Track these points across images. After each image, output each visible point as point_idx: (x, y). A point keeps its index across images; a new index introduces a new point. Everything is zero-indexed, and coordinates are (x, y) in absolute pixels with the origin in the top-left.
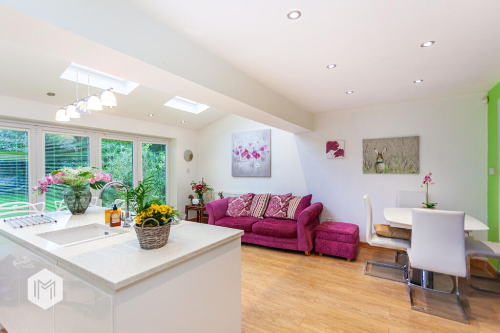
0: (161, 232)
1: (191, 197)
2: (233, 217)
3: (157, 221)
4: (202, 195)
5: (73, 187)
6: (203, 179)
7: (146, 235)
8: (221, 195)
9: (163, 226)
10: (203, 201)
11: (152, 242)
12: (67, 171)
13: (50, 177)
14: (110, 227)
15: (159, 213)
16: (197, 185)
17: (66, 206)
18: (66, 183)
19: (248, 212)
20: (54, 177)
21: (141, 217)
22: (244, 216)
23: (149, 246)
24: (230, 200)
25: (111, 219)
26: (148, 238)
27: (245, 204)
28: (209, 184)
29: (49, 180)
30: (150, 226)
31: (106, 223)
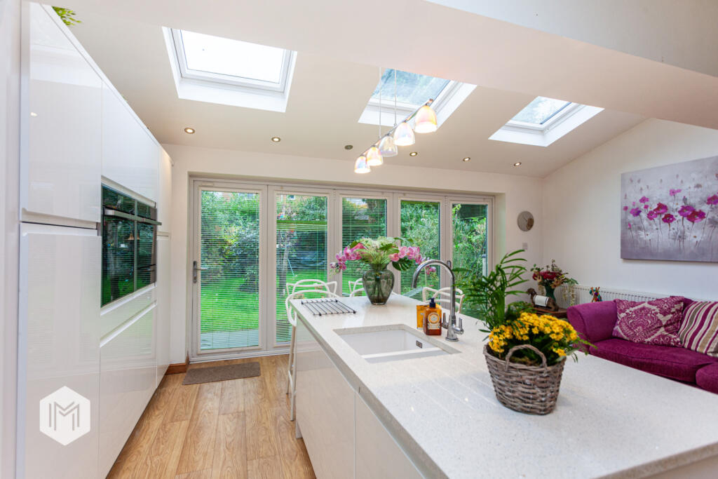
0: (550, 379)
1: (532, 293)
2: (631, 341)
3: (541, 354)
4: (554, 290)
5: (373, 265)
6: (554, 261)
7: (514, 379)
8: (597, 294)
9: (555, 367)
10: (555, 300)
11: (529, 398)
12: (367, 242)
13: (349, 251)
14: (425, 335)
15: (541, 333)
16: (542, 271)
17: (362, 289)
18: (365, 259)
19: (673, 336)
20: (352, 251)
21: (502, 337)
22: (663, 345)
23: (520, 404)
24: (622, 307)
25: (427, 322)
26: (520, 388)
27: (665, 319)
28: (569, 271)
29: (347, 255)
30: (525, 363)
31: (418, 326)
